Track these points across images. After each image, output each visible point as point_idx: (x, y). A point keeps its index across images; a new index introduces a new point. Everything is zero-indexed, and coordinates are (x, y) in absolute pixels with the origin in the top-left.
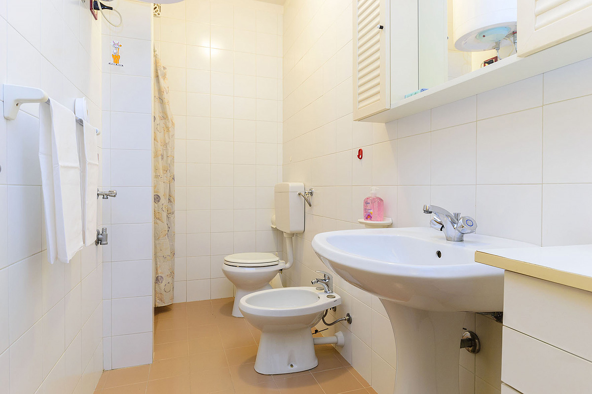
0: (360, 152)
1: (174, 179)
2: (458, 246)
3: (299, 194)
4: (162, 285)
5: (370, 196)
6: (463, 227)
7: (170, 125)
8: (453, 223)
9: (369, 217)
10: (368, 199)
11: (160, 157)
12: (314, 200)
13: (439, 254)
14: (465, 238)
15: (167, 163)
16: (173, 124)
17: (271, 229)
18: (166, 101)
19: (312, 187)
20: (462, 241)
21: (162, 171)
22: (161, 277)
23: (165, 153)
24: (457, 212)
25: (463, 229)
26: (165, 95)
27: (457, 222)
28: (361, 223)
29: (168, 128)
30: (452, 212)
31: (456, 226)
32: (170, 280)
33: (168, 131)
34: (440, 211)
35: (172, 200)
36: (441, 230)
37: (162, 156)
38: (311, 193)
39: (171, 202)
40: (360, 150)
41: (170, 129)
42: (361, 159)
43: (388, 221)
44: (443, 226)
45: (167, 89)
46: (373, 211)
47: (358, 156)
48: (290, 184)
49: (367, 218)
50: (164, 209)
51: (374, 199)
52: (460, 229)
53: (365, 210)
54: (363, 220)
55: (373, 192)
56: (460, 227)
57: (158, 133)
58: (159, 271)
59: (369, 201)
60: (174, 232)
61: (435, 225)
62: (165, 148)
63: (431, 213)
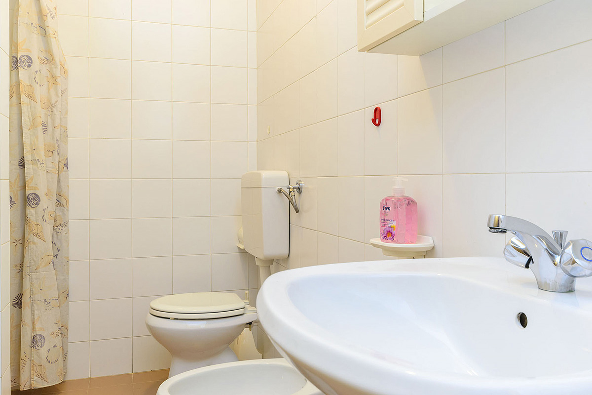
0: (377, 112)
1: (66, 165)
2: (563, 302)
3: (280, 191)
4: (43, 351)
5: (392, 195)
6: (574, 262)
7: (58, 72)
8: (552, 254)
9: (388, 234)
10: (387, 200)
11: (40, 128)
12: (303, 201)
13: (523, 320)
14: (578, 284)
15: (53, 139)
16: (65, 71)
17: (237, 250)
18: (50, 31)
19: (301, 179)
20: (571, 290)
21: (42, 153)
22: (41, 336)
23: (50, 120)
24: (560, 228)
25: (573, 268)
26: (49, 22)
27: (560, 250)
28: (374, 245)
29: (54, 78)
30: (549, 230)
31: (558, 259)
32: (57, 341)
33: (55, 82)
34: (524, 228)
35: (64, 202)
36: (527, 266)
37: (45, 126)
38: (299, 190)
39: (62, 205)
40: (376, 109)
41: (59, 80)
42: (378, 125)
43: (426, 243)
44: (531, 259)
45: (53, 11)
46: (397, 224)
47: (374, 121)
48: (265, 174)
49: (385, 237)
50: (46, 218)
51: (399, 200)
52: (569, 268)
53: (384, 221)
54: (378, 241)
55: (396, 187)
56: (567, 264)
57: (38, 86)
58: (38, 326)
59: (390, 204)
60: (68, 258)
61: (514, 256)
62: (49, 113)
63: (504, 231)
